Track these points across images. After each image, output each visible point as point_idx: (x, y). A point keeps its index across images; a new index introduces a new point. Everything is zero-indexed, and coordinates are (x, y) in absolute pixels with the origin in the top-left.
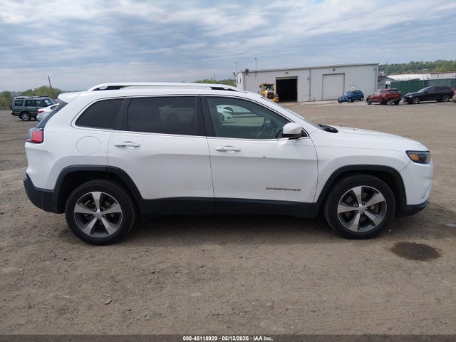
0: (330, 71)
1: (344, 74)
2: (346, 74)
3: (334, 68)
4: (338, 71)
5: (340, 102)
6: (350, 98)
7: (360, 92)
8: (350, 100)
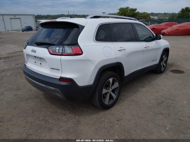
0: (13, 17)
1: (20, 18)
2: (21, 19)
3: (15, 15)
4: (17, 17)
5: (23, 31)
6: (27, 29)
7: (31, 27)
8: (27, 30)
